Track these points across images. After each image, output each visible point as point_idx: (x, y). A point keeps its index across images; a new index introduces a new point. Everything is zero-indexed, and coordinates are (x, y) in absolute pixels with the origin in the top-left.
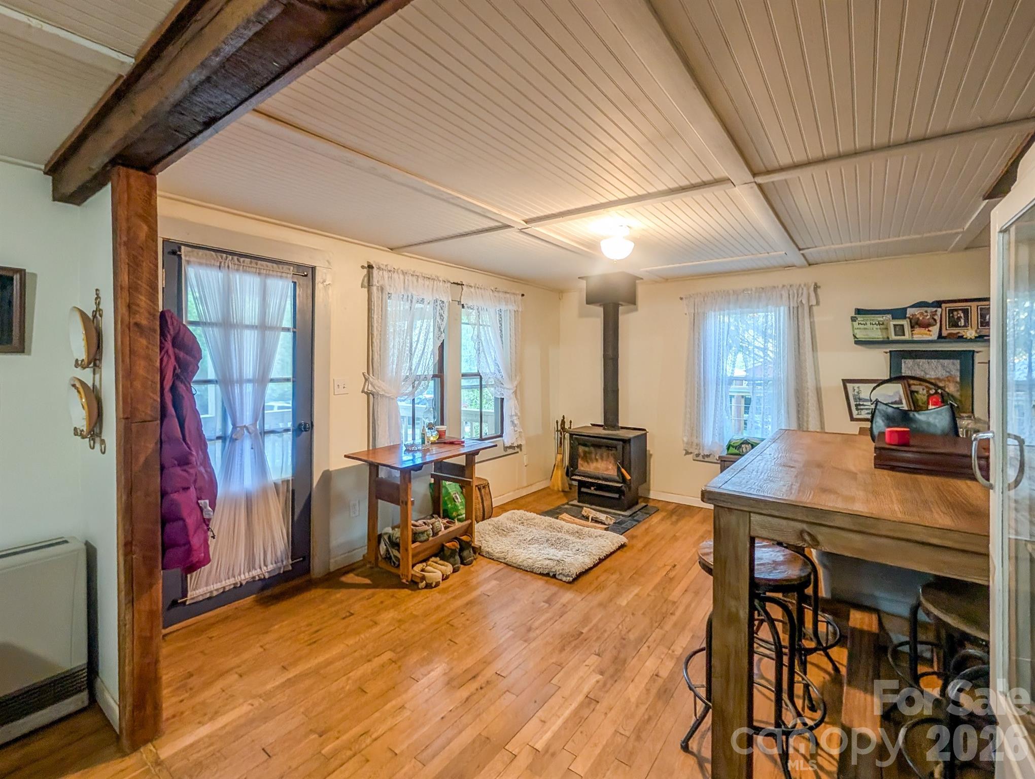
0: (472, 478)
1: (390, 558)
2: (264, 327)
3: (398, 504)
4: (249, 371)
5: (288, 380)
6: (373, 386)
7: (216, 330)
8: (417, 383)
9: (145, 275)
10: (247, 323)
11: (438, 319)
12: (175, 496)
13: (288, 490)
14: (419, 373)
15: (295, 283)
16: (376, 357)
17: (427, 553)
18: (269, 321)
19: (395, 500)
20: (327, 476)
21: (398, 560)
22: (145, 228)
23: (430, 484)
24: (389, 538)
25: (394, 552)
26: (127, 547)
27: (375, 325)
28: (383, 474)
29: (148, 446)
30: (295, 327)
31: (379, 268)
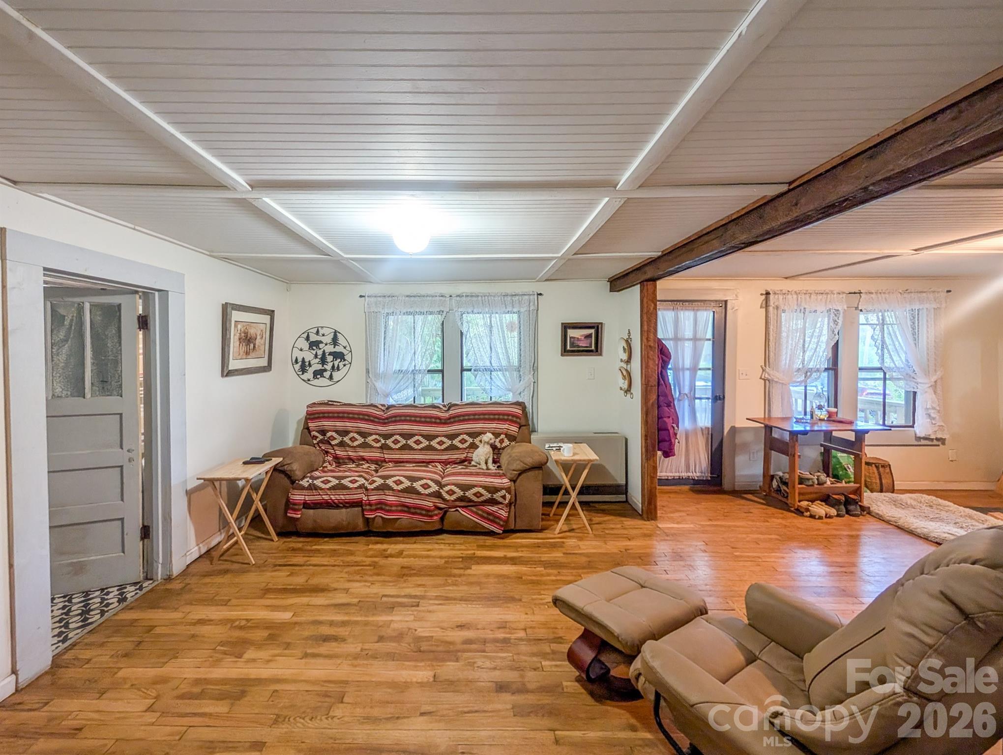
0: (861, 452)
1: (780, 491)
2: (695, 339)
3: (788, 455)
4: (688, 363)
5: (709, 369)
6: (769, 375)
7: (671, 342)
8: (809, 374)
9: (653, 325)
10: (687, 337)
11: (832, 324)
12: (665, 419)
13: (708, 434)
14: (811, 366)
15: (714, 312)
16: (772, 354)
17: (814, 496)
18: (699, 336)
19: (785, 453)
20: (733, 430)
21: (787, 493)
22: (653, 305)
23: (821, 453)
24: (780, 478)
25: (784, 488)
26: (646, 437)
27: (771, 333)
28: (776, 434)
29: (653, 397)
30: (713, 338)
31: (775, 293)
